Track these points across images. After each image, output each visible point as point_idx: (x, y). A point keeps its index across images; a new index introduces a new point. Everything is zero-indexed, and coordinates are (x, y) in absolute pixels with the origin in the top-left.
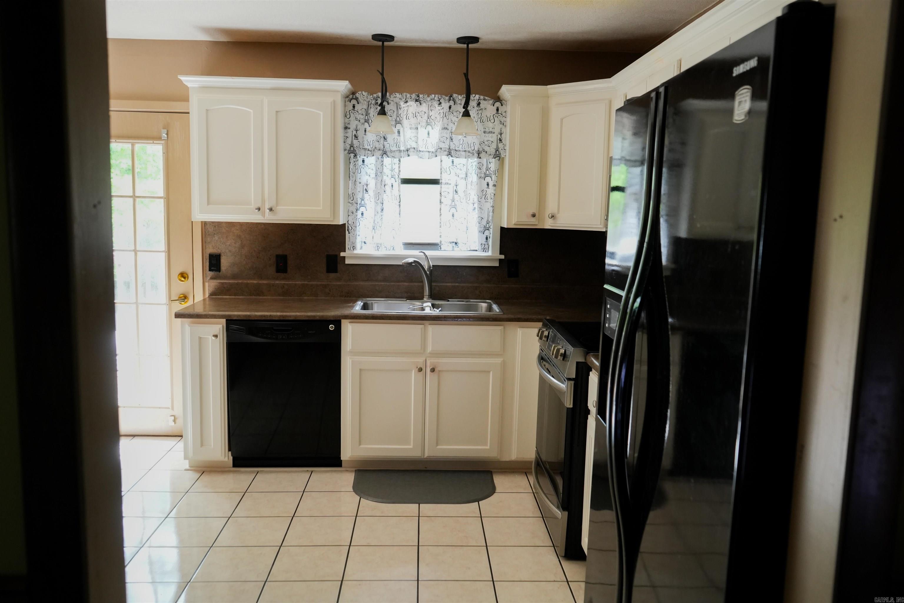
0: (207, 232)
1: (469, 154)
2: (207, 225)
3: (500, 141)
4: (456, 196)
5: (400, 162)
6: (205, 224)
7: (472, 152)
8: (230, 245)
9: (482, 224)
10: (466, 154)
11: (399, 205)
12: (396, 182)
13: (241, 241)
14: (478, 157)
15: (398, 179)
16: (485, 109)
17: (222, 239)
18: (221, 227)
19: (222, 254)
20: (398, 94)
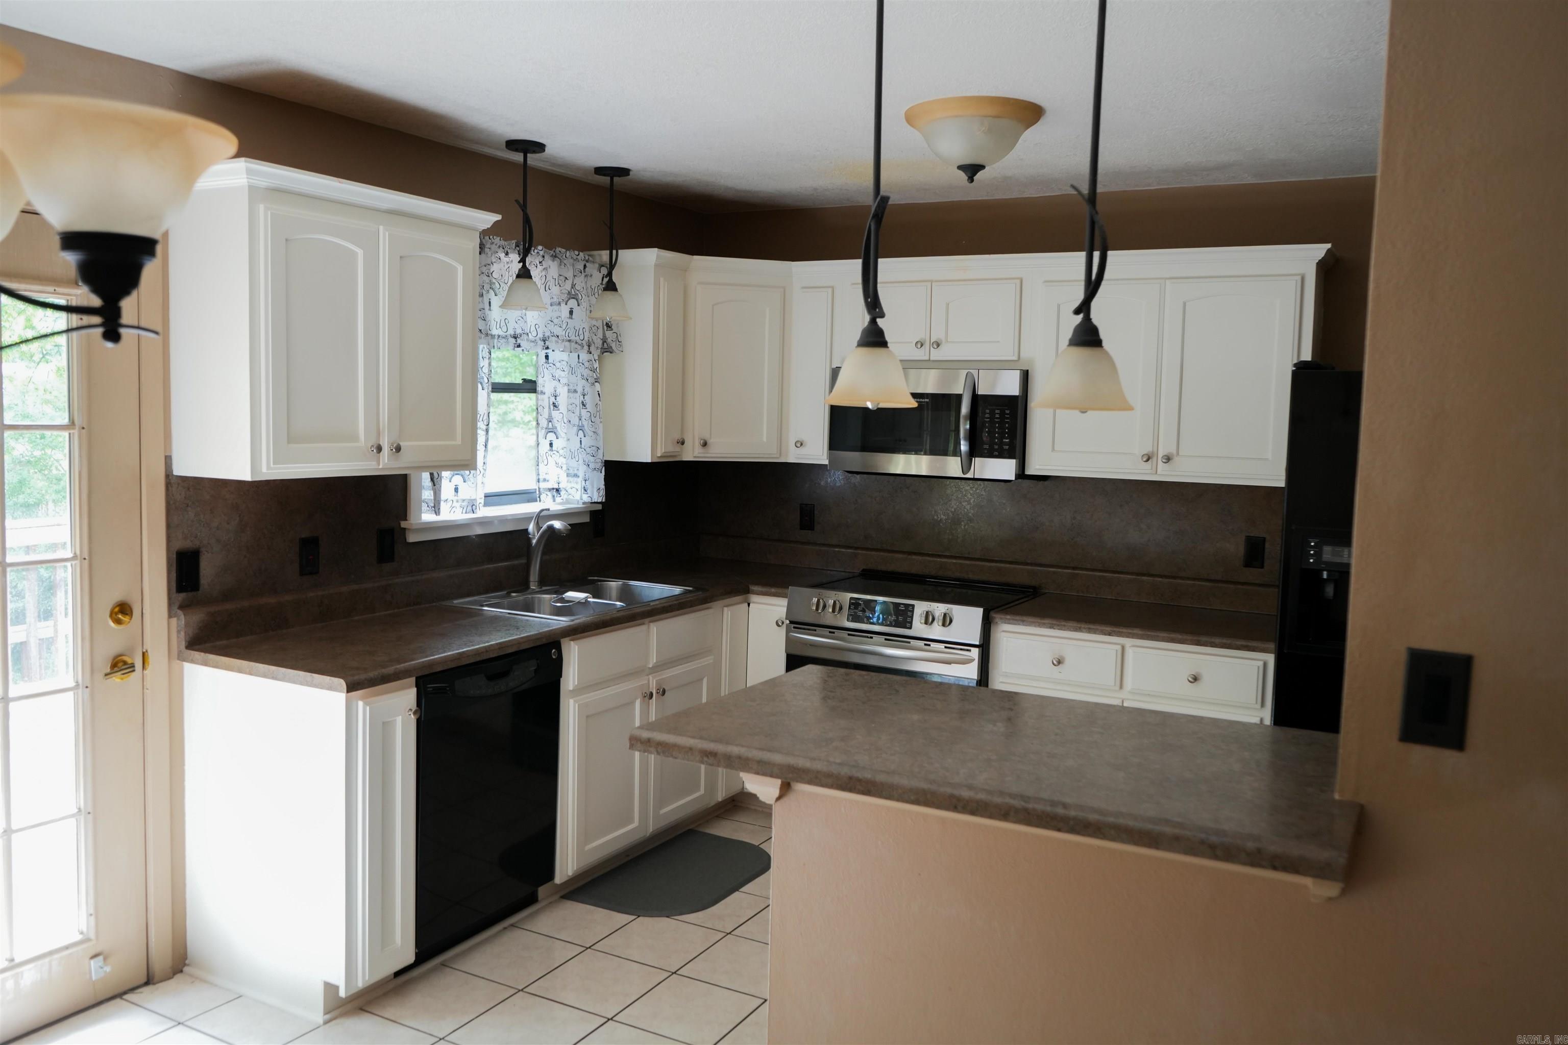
0: (171, 502)
1: (577, 346)
2: (172, 487)
3: (607, 327)
4: (555, 414)
5: (490, 354)
6: (169, 485)
7: (580, 343)
8: (218, 528)
9: (597, 457)
10: (571, 345)
11: (486, 429)
12: (483, 389)
13: (240, 516)
14: (588, 351)
15: (487, 384)
16: (591, 276)
17: (202, 516)
18: (200, 489)
19: (203, 549)
20: (499, 238)
